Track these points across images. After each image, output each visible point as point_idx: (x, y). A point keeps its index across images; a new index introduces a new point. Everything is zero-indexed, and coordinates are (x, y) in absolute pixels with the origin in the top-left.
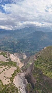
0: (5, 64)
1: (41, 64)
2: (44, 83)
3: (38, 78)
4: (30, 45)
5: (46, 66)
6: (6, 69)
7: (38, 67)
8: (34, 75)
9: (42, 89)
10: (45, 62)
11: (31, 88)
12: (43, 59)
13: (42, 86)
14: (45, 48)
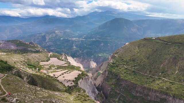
0: (62, 68)
1: (118, 66)
2: (122, 89)
3: (114, 85)
4: (102, 44)
5: (127, 69)
6: (65, 73)
7: (114, 71)
8: (108, 81)
9: (119, 97)
10: (125, 64)
11: (103, 98)
12: (122, 60)
13: (119, 94)
14: (127, 44)
